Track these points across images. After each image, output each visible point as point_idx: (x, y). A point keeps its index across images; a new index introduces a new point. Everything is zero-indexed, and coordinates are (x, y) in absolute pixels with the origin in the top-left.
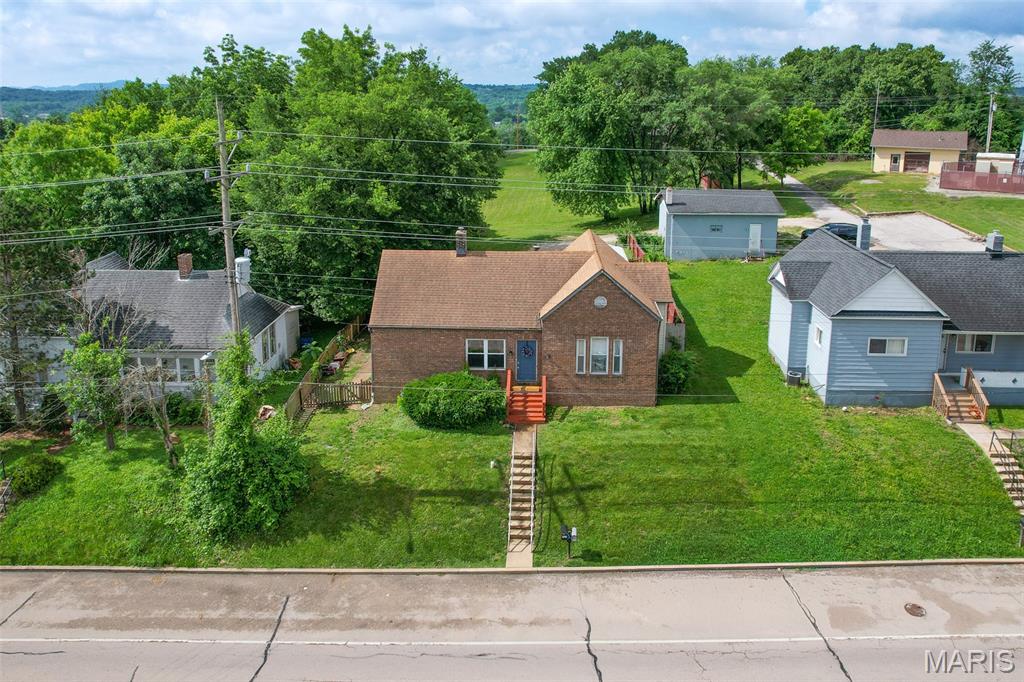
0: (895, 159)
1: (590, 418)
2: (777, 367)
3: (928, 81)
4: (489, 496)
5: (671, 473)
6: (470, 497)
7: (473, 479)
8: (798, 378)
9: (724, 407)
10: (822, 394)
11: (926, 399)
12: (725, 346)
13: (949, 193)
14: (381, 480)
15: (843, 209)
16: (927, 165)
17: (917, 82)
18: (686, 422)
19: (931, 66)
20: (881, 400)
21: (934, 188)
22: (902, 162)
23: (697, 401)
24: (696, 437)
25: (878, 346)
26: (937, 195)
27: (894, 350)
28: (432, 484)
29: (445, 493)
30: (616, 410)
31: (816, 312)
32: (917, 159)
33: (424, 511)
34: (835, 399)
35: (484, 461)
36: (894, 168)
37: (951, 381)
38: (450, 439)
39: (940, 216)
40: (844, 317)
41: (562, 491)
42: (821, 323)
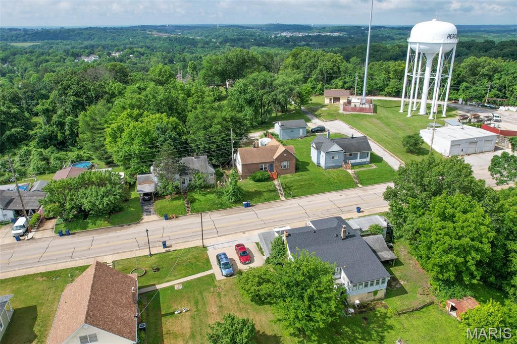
0: (331, 99)
1: (284, 177)
2: (314, 164)
3: (339, 68)
4: (275, 190)
5: (302, 183)
6: (271, 191)
7: (271, 188)
8: (319, 165)
9: (307, 172)
10: (324, 168)
11: (341, 166)
12: (303, 160)
13: (345, 113)
14: (256, 191)
15: (319, 119)
16: (339, 101)
17: (335, 69)
18: (302, 175)
19: (339, 63)
20: (334, 167)
21: (341, 111)
22: (333, 100)
23: (302, 172)
24: (305, 177)
25: (333, 158)
26: (343, 114)
27: (336, 158)
28: (264, 190)
29: (267, 191)
30: (289, 175)
31: (322, 152)
32: (337, 99)
33: (265, 194)
34: (326, 168)
35: (271, 185)
36: (331, 102)
37: (345, 163)
38: (263, 183)
39: (343, 120)
40: (327, 153)
41: (286, 188)
42: (323, 154)
